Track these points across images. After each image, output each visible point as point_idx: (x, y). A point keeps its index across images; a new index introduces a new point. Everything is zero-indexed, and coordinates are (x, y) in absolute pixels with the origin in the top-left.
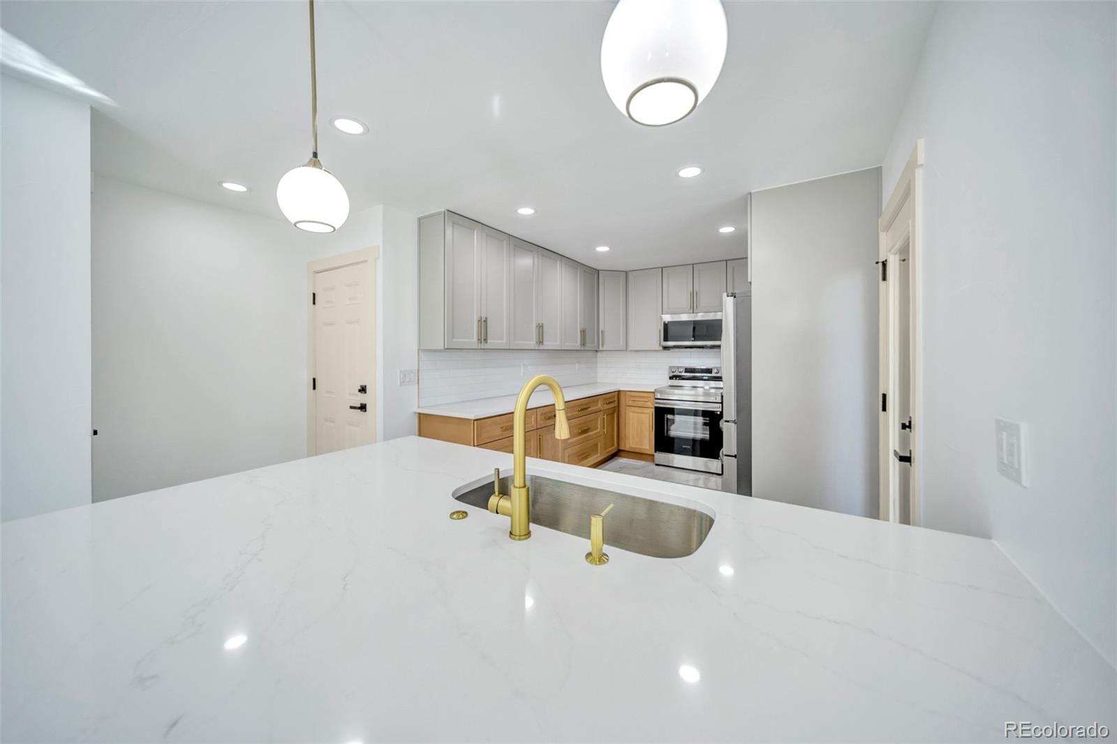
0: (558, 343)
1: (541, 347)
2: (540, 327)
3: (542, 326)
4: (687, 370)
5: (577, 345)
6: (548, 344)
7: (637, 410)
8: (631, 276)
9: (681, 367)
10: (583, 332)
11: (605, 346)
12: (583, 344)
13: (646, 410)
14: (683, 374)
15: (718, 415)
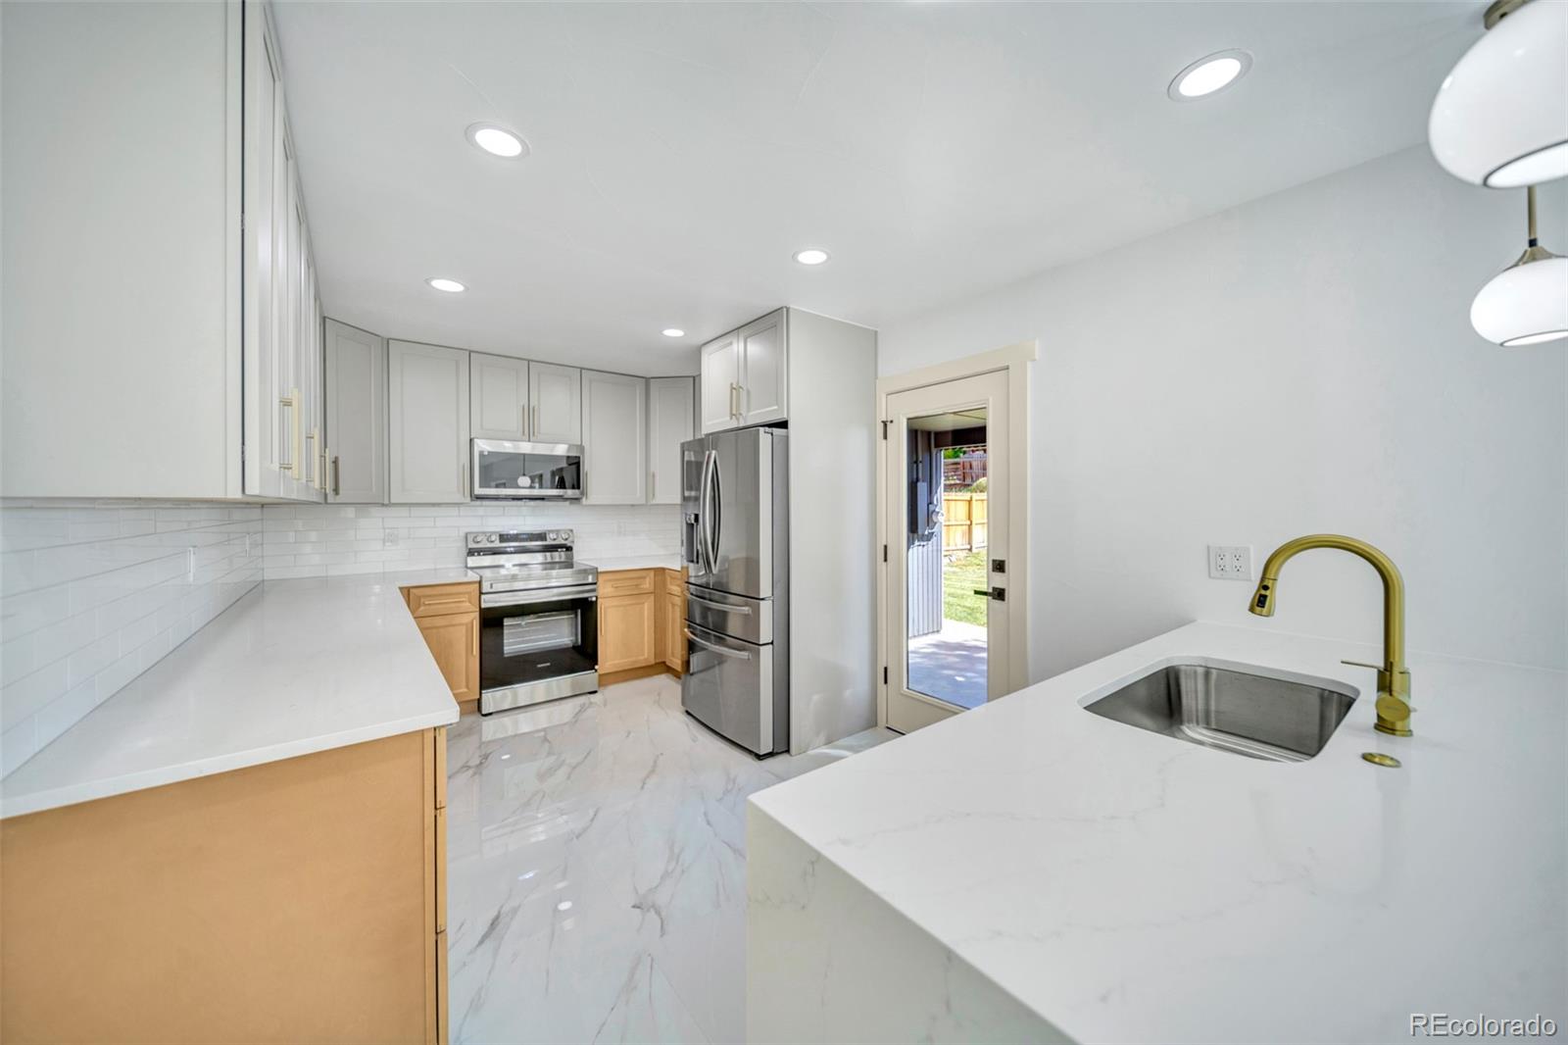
4: (503, 538)
7: (439, 621)
8: (394, 348)
9: (492, 533)
11: (341, 492)
13: (460, 619)
14: (497, 544)
15: (592, 602)
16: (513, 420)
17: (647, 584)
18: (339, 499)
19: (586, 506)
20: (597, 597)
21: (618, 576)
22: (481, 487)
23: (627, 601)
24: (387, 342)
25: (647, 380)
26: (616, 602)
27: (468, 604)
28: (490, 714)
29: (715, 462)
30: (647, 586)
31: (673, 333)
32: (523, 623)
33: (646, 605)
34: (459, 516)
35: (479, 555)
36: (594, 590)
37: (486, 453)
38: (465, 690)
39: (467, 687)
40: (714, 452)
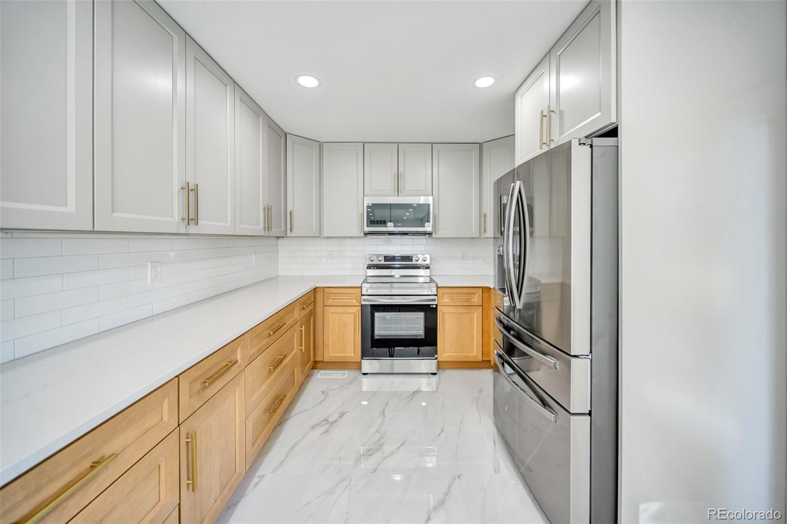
0: (229, 224)
1: (193, 229)
2: (191, 192)
3: (196, 190)
4: (386, 258)
5: (258, 228)
6: (207, 225)
7: (339, 310)
8: (326, 147)
9: (380, 255)
10: (268, 210)
11: (294, 231)
12: (268, 227)
13: (350, 310)
14: (383, 262)
15: (433, 308)
16: (389, 183)
17: (476, 299)
18: (293, 234)
19: (435, 238)
20: (436, 305)
21: (454, 291)
22: (367, 226)
23: (460, 310)
24: (321, 145)
25: (481, 145)
26: (451, 310)
27: (355, 301)
28: (367, 374)
29: (520, 192)
30: (476, 300)
31: (485, 82)
32: (388, 317)
33: (475, 314)
34: (364, 245)
35: (374, 268)
36: (434, 300)
37: (371, 205)
38: (353, 355)
39: (354, 353)
40: (518, 183)
